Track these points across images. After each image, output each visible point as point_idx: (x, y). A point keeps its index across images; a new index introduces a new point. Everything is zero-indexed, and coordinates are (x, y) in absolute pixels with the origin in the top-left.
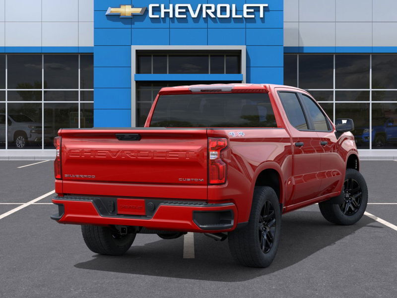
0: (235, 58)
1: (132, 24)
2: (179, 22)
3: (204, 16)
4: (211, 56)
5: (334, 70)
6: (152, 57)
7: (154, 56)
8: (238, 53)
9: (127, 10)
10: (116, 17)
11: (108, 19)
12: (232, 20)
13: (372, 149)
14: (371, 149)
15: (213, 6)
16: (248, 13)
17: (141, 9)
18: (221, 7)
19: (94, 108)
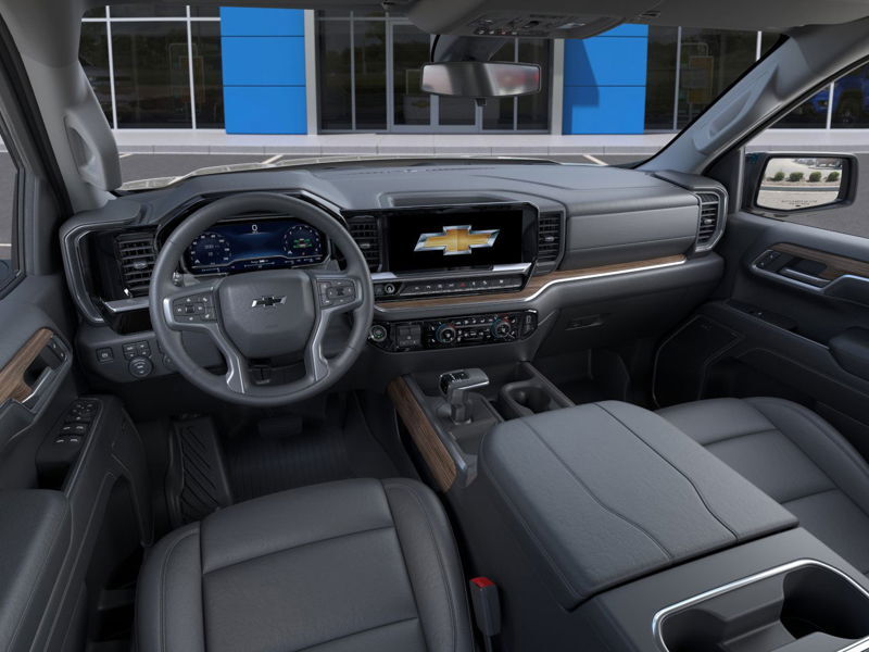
13: (832, 127)
14: (828, 130)
19: (222, 34)
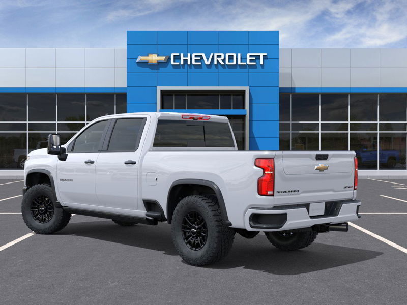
0: (240, 97)
1: (157, 69)
2: (195, 68)
3: (215, 63)
4: (221, 95)
5: (320, 106)
6: (174, 96)
7: (175, 95)
8: (242, 93)
9: (154, 58)
10: (145, 64)
11: (138, 65)
12: (238, 66)
15: (222, 55)
16: (251, 61)
17: (165, 57)
18: (229, 56)
